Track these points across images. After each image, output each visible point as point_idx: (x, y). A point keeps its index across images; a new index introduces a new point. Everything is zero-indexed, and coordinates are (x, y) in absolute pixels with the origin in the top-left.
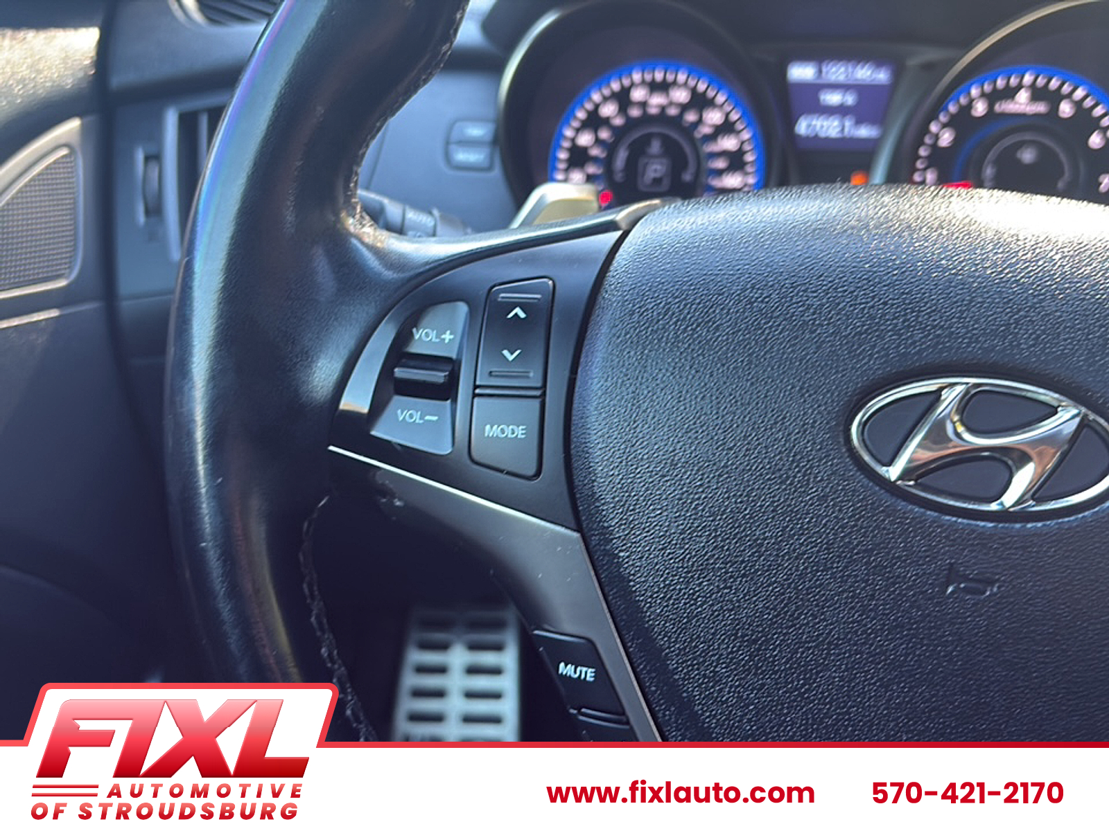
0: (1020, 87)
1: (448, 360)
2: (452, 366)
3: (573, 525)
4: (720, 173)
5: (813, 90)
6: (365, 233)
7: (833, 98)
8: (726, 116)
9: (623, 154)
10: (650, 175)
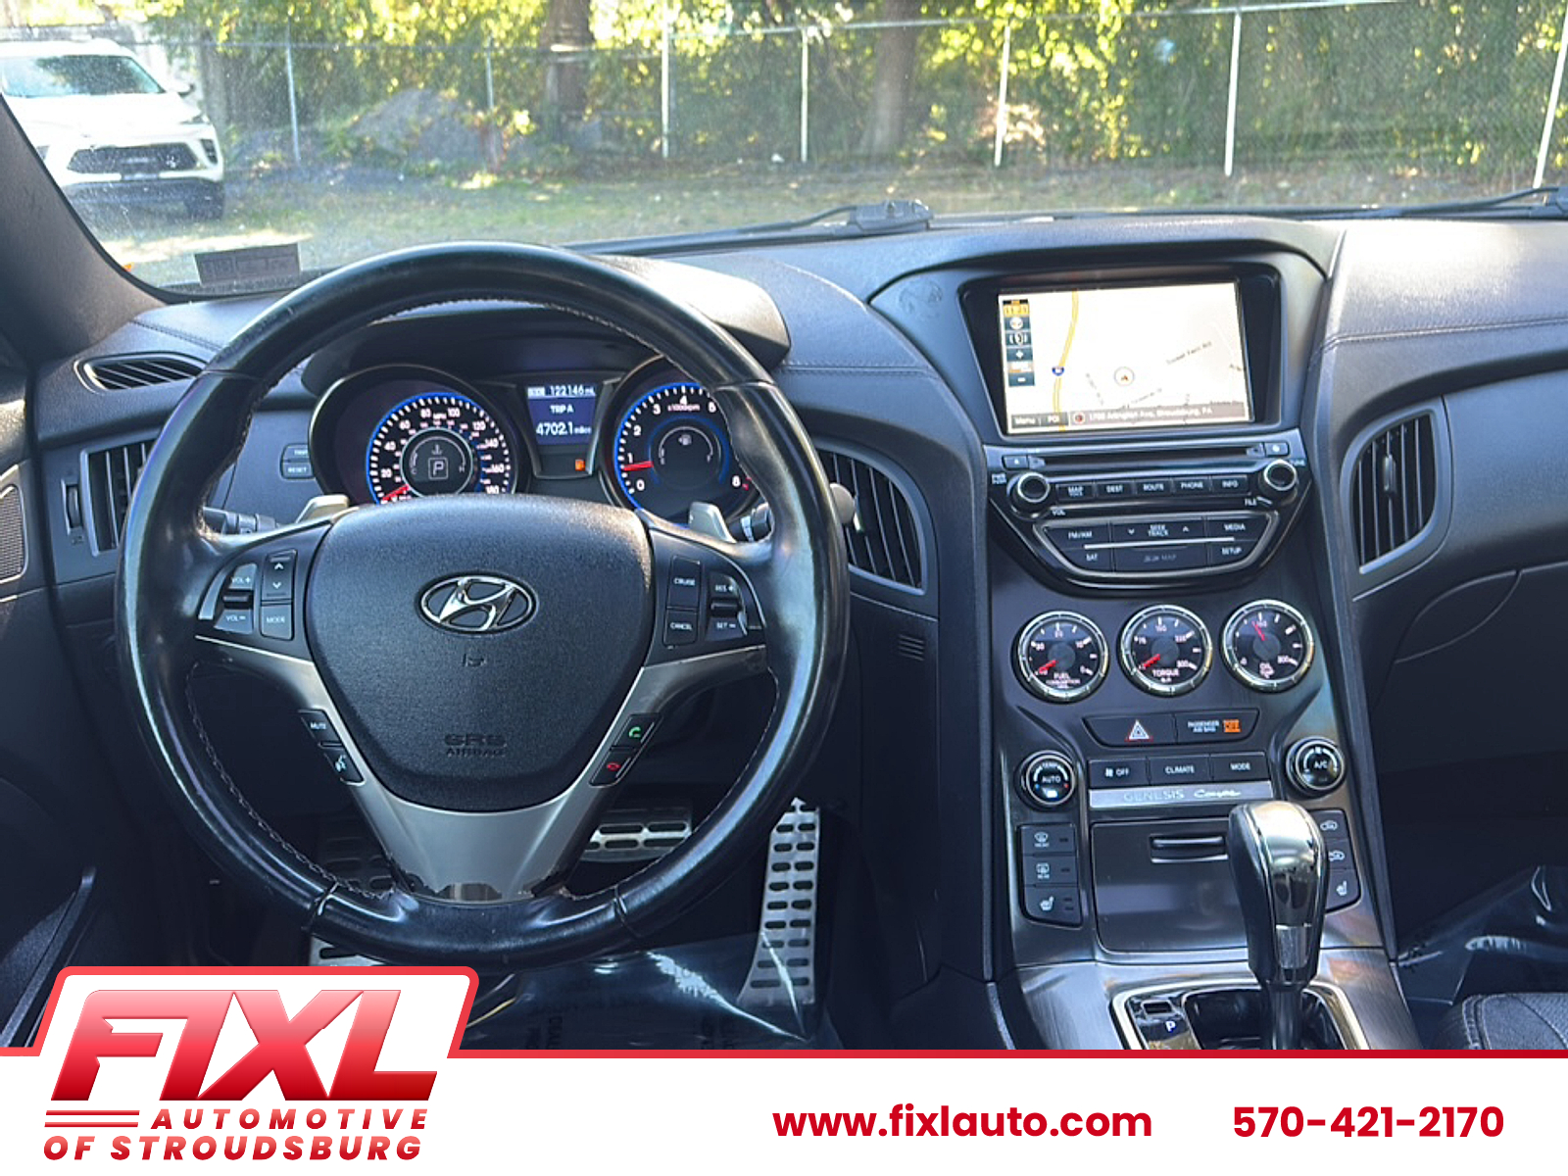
0: (680, 395)
1: (248, 591)
2: (250, 593)
3: (311, 659)
4: (488, 464)
5: (545, 403)
6: (207, 534)
7: (560, 409)
8: (487, 424)
9: (415, 456)
10: (435, 468)
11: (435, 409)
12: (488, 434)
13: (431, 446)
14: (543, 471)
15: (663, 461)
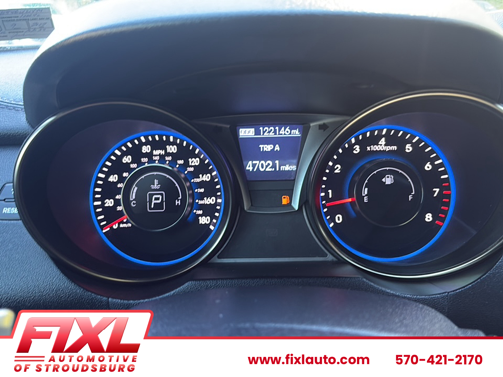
0: (380, 137)
4: (202, 196)
5: (256, 142)
7: (268, 148)
9: (135, 189)
10: (154, 201)
11: (155, 145)
12: (202, 169)
13: (151, 180)
14: (252, 205)
15: (366, 200)
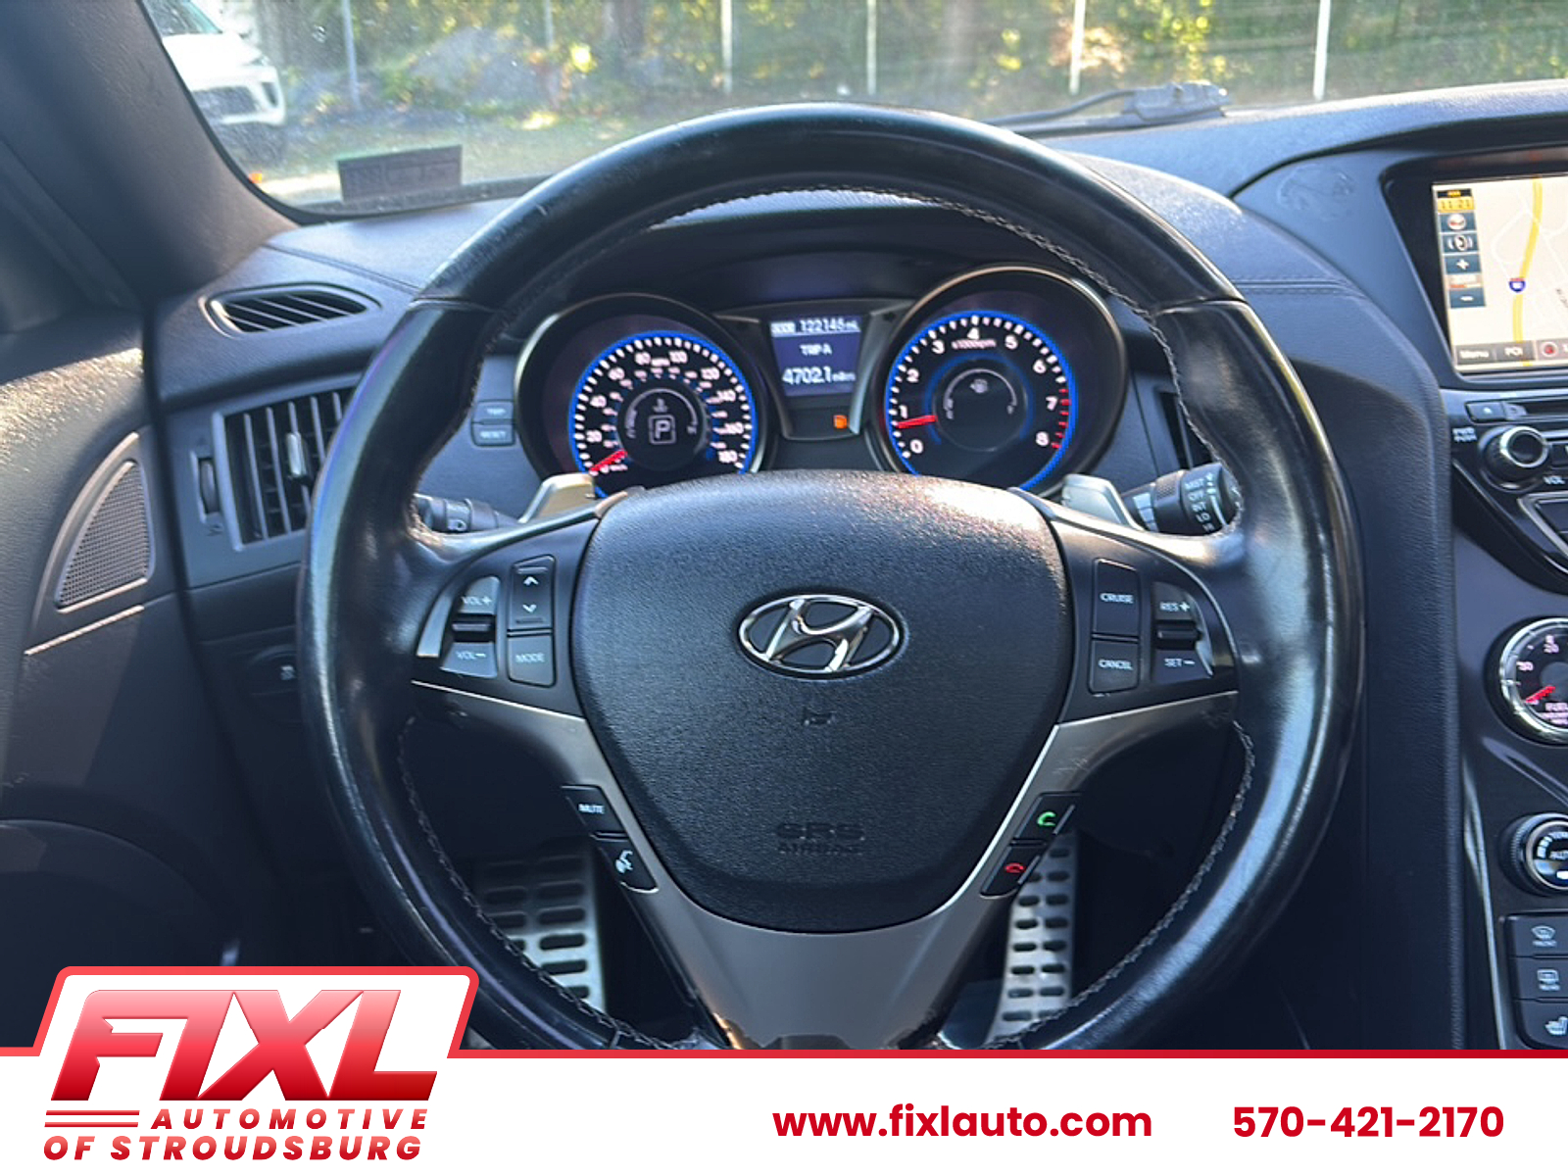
0: (970, 326)
1: (489, 616)
2: (491, 619)
3: (580, 714)
4: (721, 423)
5: (795, 342)
6: (424, 536)
7: (813, 350)
8: (721, 371)
9: (632, 413)
10: (659, 429)
11: (656, 352)
12: (723, 383)
13: (653, 399)
14: (795, 430)
15: (950, 415)
